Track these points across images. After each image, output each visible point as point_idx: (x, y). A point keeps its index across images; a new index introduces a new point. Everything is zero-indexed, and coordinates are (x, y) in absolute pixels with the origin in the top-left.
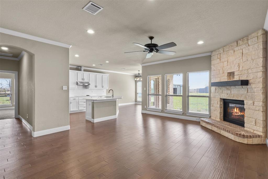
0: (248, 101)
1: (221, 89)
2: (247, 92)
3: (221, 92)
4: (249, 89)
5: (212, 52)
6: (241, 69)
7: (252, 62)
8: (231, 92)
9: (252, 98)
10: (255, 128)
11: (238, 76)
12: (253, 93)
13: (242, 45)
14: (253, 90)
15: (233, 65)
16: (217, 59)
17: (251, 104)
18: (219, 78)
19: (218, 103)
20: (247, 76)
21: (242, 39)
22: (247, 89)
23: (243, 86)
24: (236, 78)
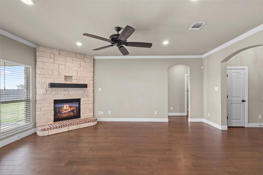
0: (85, 99)
1: (55, 90)
2: (84, 92)
3: (56, 93)
4: (85, 90)
5: (38, 45)
6: (79, 75)
7: (87, 73)
8: (69, 93)
9: (87, 96)
10: (89, 114)
11: (76, 80)
12: (88, 93)
13: (80, 58)
14: (88, 91)
15: (72, 71)
16: (49, 58)
17: (87, 100)
18: (53, 79)
19: (50, 105)
20: (84, 82)
21: (81, 54)
22: (84, 90)
23: (81, 88)
24: (74, 82)
